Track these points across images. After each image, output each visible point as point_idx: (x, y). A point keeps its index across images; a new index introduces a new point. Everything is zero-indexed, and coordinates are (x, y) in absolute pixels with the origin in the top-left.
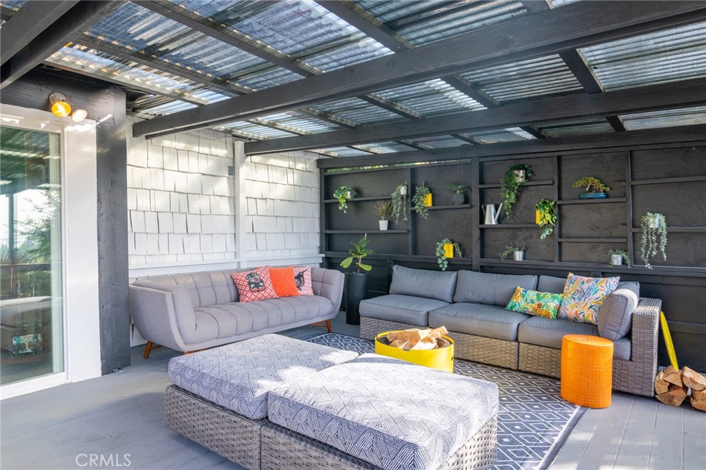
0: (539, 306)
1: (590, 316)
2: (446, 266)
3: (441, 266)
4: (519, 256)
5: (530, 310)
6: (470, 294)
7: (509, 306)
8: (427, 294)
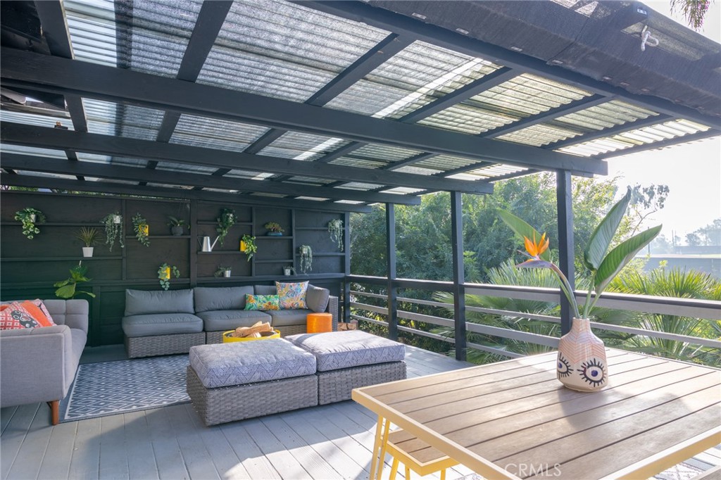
0: (270, 303)
1: (302, 304)
2: (168, 286)
3: (163, 287)
4: (228, 274)
5: (264, 307)
6: (212, 304)
7: (248, 307)
8: (173, 309)
